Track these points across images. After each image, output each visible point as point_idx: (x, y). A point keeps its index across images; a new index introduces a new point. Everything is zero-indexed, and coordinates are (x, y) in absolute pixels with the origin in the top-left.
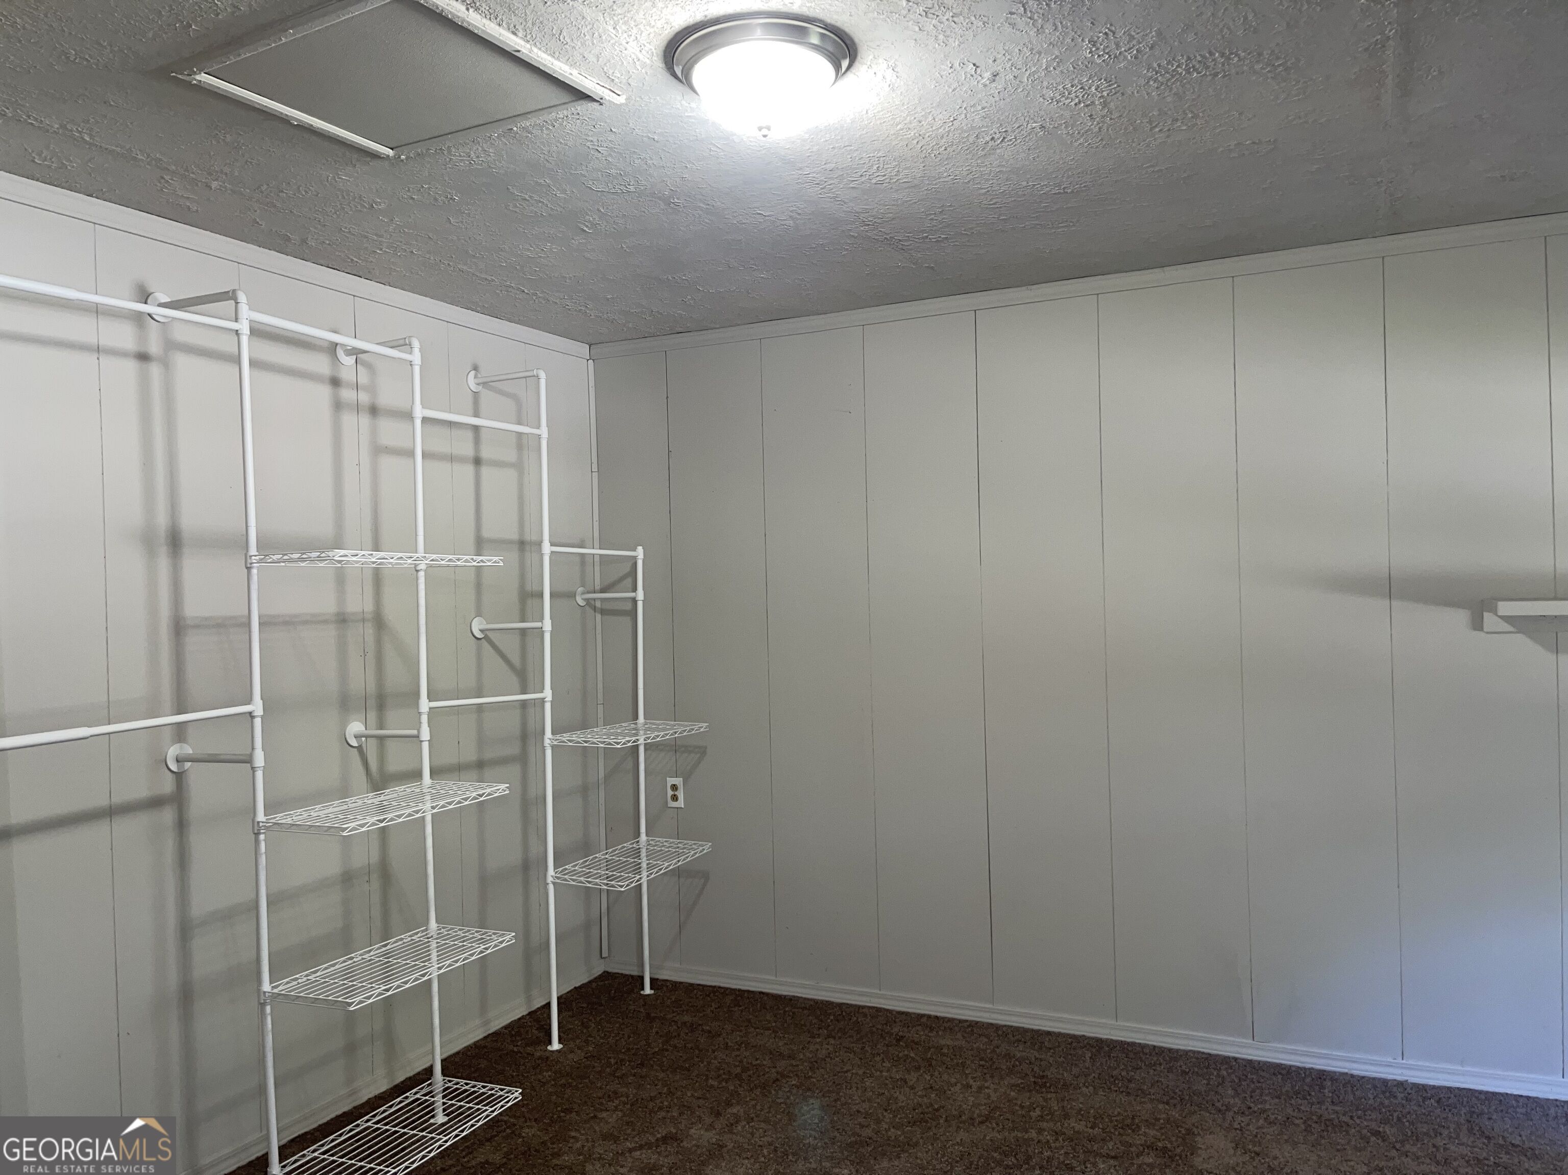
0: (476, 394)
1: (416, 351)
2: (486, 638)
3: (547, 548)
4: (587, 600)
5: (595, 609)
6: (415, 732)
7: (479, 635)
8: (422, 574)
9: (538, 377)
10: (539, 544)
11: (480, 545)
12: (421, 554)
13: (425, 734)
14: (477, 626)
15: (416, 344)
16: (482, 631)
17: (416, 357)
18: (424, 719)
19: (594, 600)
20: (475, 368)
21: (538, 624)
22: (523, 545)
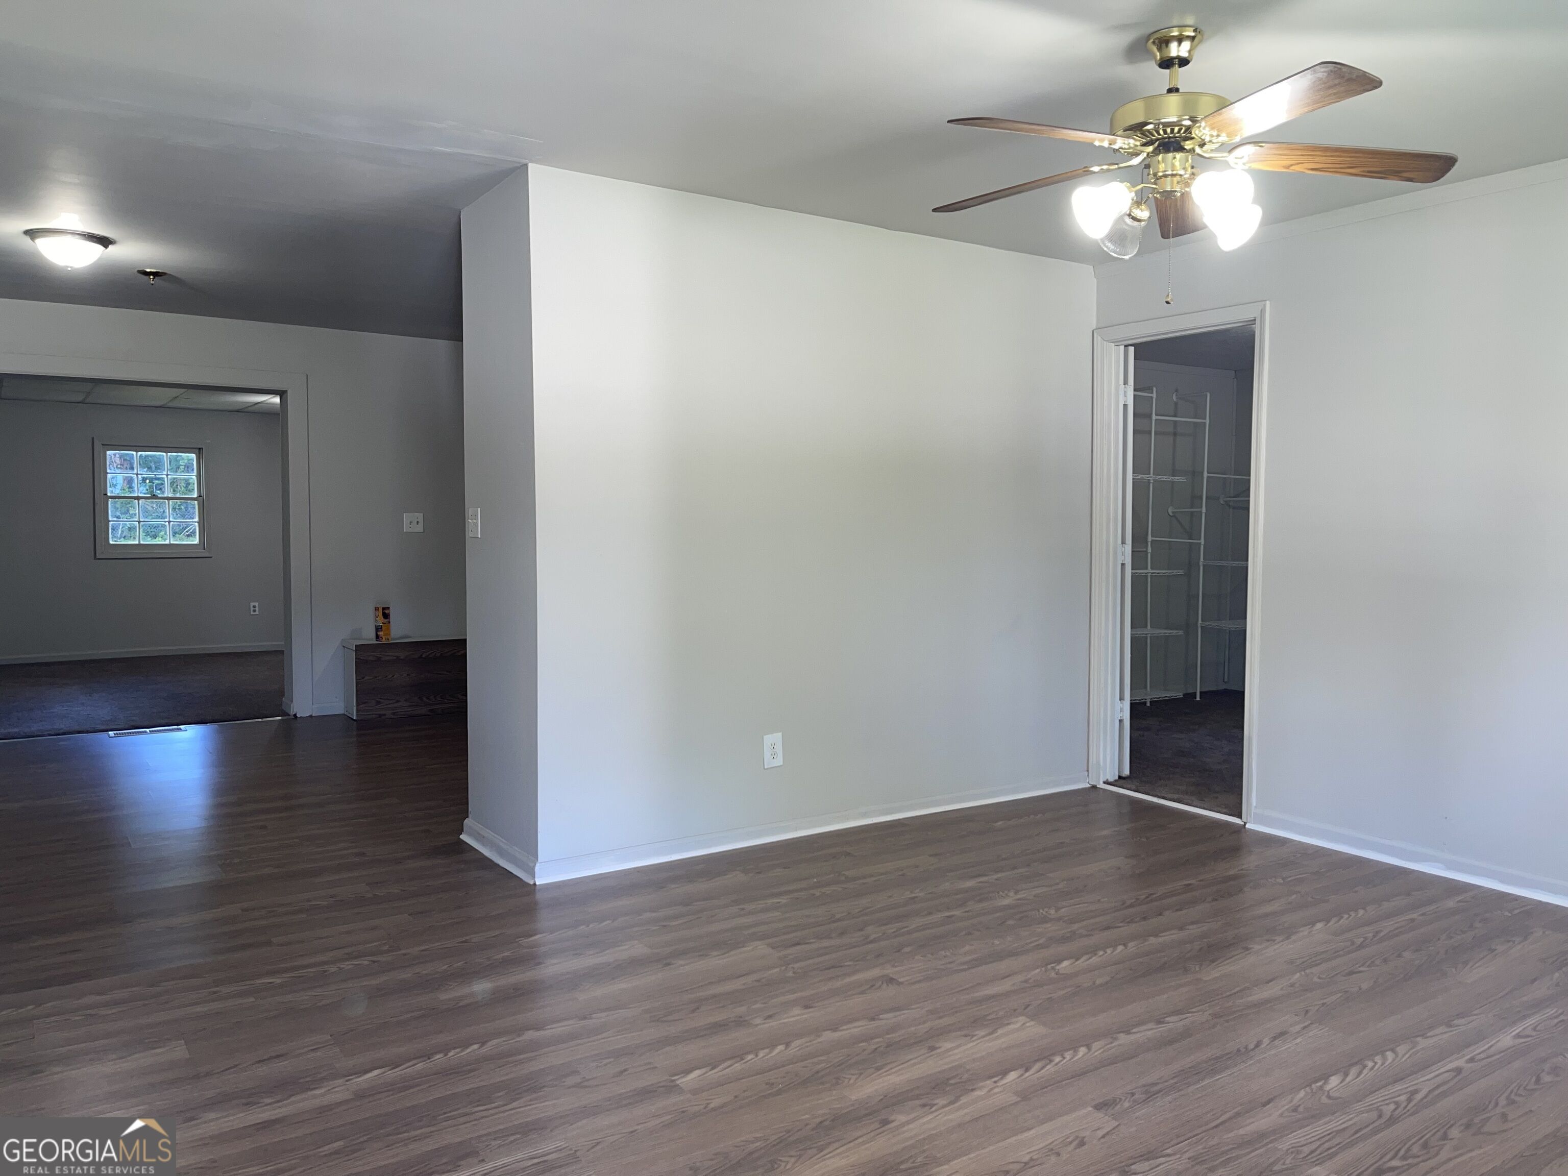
0: (1176, 404)
1: (1155, 392)
2: (1174, 516)
3: (1206, 474)
4: (1226, 501)
5: (1229, 506)
6: (1145, 550)
7: (1171, 514)
8: (1151, 485)
9: (1206, 395)
10: (1202, 473)
11: (1174, 473)
12: (1152, 475)
13: (1150, 550)
14: (1170, 511)
15: (1155, 389)
16: (1173, 512)
17: (1154, 395)
18: (1149, 544)
19: (1230, 501)
20: (1177, 391)
21: (1199, 510)
22: (1194, 473)
